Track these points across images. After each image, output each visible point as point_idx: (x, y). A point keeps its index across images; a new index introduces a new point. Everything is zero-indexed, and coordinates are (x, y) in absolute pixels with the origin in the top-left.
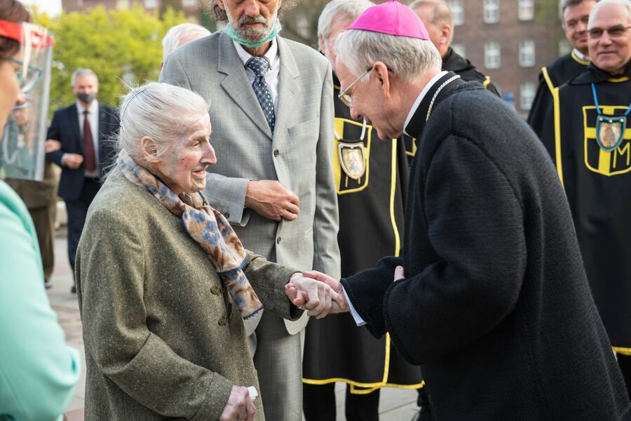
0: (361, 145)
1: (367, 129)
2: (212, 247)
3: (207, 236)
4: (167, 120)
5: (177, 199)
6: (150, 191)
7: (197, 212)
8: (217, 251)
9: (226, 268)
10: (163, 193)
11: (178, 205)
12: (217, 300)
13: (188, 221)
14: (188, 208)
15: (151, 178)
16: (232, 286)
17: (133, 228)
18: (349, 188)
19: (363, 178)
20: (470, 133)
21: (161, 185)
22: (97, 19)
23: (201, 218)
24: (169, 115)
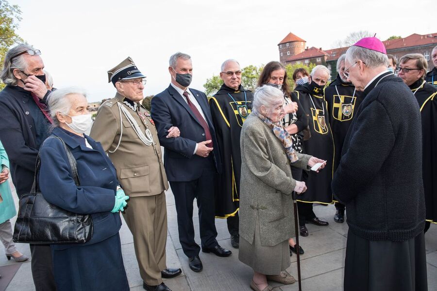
0: (351, 104)
1: (354, 99)
2: (282, 140)
3: (281, 136)
4: (270, 100)
5: (271, 123)
6: (263, 120)
7: (278, 127)
8: (284, 141)
9: (287, 147)
10: (267, 121)
11: (272, 125)
12: (285, 156)
13: (275, 130)
14: (275, 126)
15: (263, 117)
16: (288, 153)
17: (260, 132)
18: (344, 119)
19: (350, 116)
20: (383, 101)
21: (266, 118)
22: (289, 68)
23: (279, 130)
24: (271, 99)
